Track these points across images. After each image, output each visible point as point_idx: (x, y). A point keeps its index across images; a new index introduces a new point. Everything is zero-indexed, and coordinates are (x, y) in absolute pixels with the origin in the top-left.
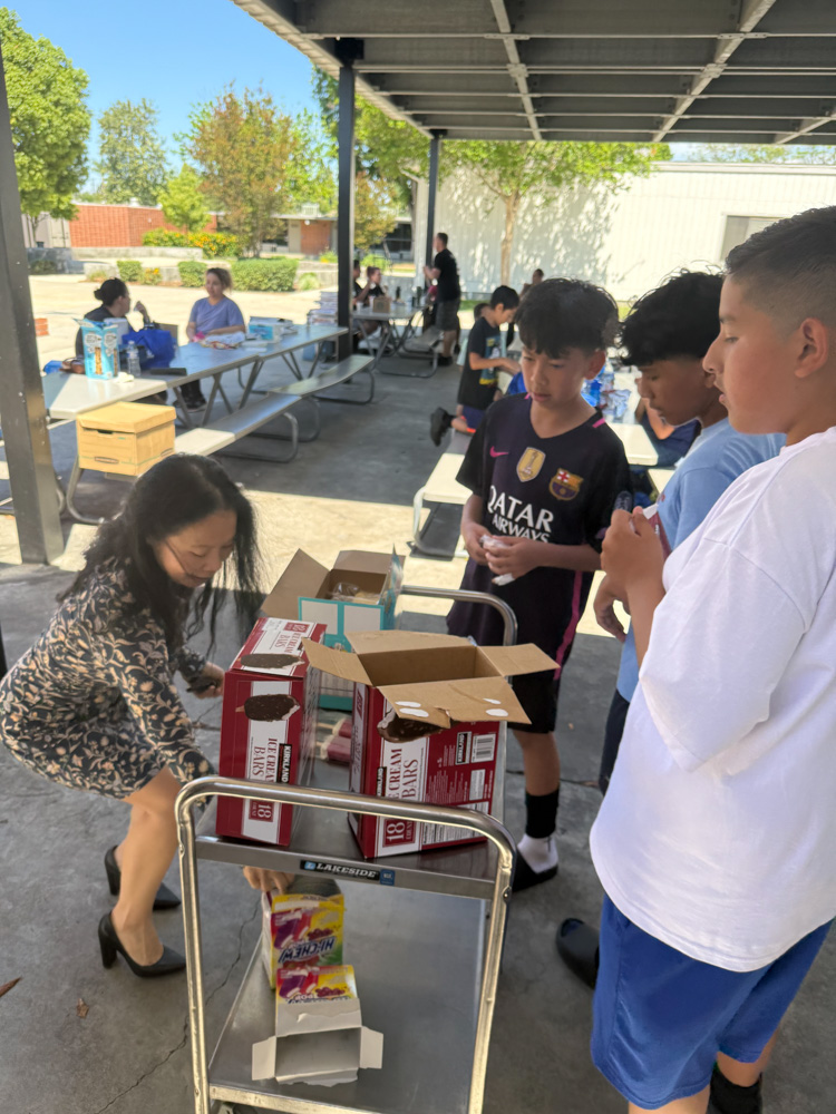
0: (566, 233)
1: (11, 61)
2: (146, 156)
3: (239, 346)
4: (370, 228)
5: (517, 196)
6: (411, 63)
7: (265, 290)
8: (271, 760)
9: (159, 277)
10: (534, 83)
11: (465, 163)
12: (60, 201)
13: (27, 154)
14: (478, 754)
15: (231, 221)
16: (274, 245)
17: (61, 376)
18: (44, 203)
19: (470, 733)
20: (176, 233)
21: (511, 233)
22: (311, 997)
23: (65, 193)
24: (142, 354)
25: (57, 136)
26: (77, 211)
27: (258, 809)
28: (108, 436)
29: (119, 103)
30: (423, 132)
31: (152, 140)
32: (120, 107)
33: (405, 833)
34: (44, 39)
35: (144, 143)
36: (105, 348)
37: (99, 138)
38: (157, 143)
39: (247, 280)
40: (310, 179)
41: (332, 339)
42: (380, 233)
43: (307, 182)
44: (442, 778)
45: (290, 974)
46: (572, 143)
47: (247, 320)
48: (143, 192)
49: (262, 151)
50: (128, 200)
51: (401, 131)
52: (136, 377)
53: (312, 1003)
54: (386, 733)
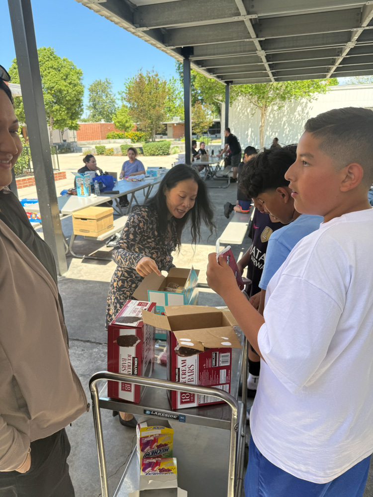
0: (289, 122)
1: (52, 68)
2: (107, 102)
3: (143, 179)
4: (202, 125)
5: (266, 107)
6: (214, 55)
7: (157, 155)
8: (129, 364)
9: (113, 152)
10: (268, 58)
11: (242, 94)
12: (72, 123)
13: (58, 105)
14: (222, 362)
15: (142, 127)
16: (162, 135)
17: (67, 196)
18: (66, 124)
19: (218, 352)
20: (120, 133)
21: (264, 122)
22: (156, 472)
23: (74, 119)
24: (100, 186)
25: (71, 97)
26: (79, 126)
27: (125, 386)
28: (85, 221)
29: (96, 81)
30: (222, 83)
31: (110, 95)
32: (97, 82)
33: (190, 398)
34: (65, 58)
35: (107, 97)
36: (85, 184)
37: (89, 96)
38: (112, 96)
39: (149, 151)
40: (176, 106)
42: (206, 127)
43: (175, 108)
44: (206, 374)
45: (148, 461)
46: (289, 82)
47: (146, 169)
48: (107, 117)
49: (154, 96)
50: (100, 120)
51: (213, 83)
52: (98, 195)
53: (157, 475)
54: (178, 352)
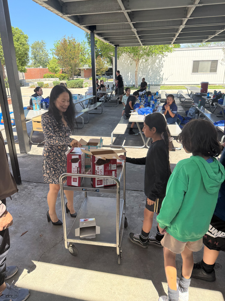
0: (152, 69)
2: (43, 55)
4: (102, 70)
5: (138, 60)
6: (108, 30)
7: (75, 88)
8: (76, 170)
9: (48, 86)
10: (137, 32)
11: (124, 52)
12: (22, 68)
14: (113, 168)
15: (66, 71)
16: (77, 76)
17: (28, 110)
18: (18, 69)
19: (111, 164)
20: (52, 74)
21: (137, 69)
23: (23, 66)
24: (46, 104)
25: (21, 52)
26: (27, 70)
28: (39, 123)
29: (36, 42)
30: (113, 46)
34: (17, 28)
35: (43, 52)
36: (37, 103)
37: (31, 51)
38: (46, 51)
39: (71, 85)
40: (86, 58)
41: (92, 99)
42: (104, 71)
44: (107, 172)
46: (151, 46)
48: (43, 64)
49: (73, 52)
50: (39, 66)
51: (108, 45)
52: (45, 110)
54: (96, 164)
